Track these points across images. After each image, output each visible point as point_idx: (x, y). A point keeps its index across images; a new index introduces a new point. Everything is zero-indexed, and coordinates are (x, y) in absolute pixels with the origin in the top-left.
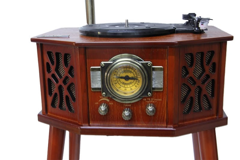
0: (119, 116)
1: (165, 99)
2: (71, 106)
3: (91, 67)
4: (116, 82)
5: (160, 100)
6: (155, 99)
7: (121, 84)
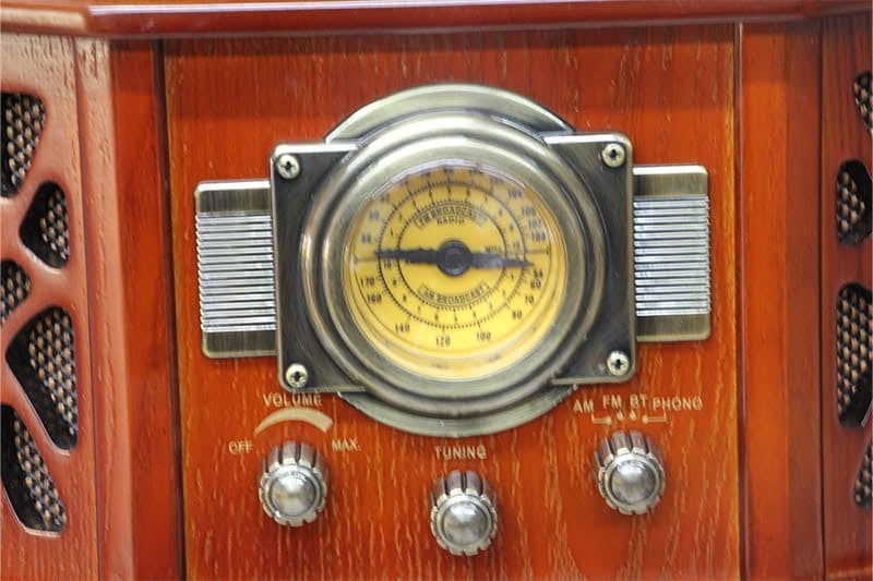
0: (402, 531)
1: (725, 392)
2: (27, 490)
3: (203, 187)
4: (378, 288)
5: (693, 403)
6: (656, 403)
7: (412, 304)
